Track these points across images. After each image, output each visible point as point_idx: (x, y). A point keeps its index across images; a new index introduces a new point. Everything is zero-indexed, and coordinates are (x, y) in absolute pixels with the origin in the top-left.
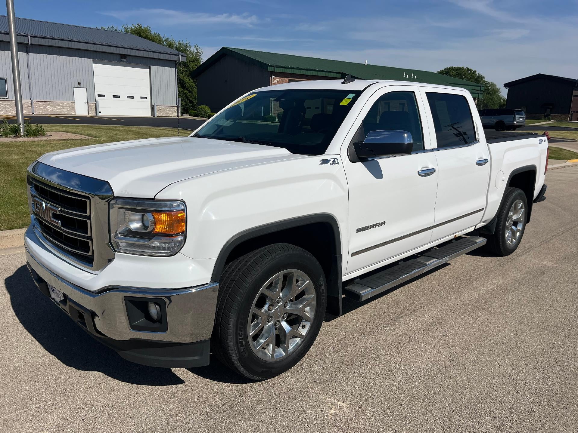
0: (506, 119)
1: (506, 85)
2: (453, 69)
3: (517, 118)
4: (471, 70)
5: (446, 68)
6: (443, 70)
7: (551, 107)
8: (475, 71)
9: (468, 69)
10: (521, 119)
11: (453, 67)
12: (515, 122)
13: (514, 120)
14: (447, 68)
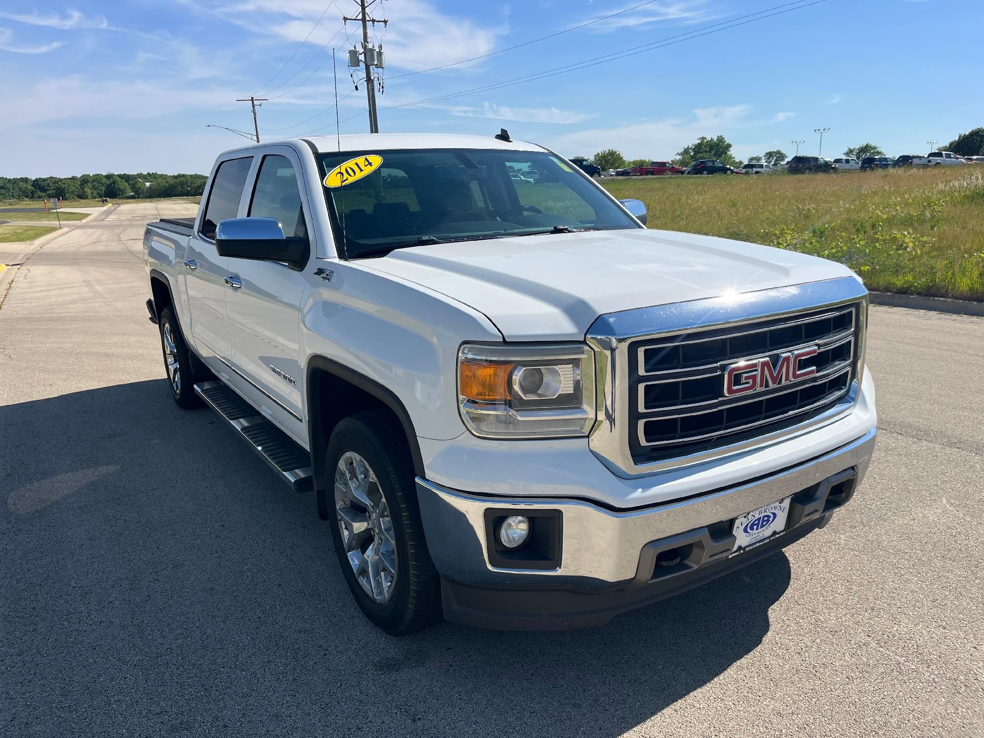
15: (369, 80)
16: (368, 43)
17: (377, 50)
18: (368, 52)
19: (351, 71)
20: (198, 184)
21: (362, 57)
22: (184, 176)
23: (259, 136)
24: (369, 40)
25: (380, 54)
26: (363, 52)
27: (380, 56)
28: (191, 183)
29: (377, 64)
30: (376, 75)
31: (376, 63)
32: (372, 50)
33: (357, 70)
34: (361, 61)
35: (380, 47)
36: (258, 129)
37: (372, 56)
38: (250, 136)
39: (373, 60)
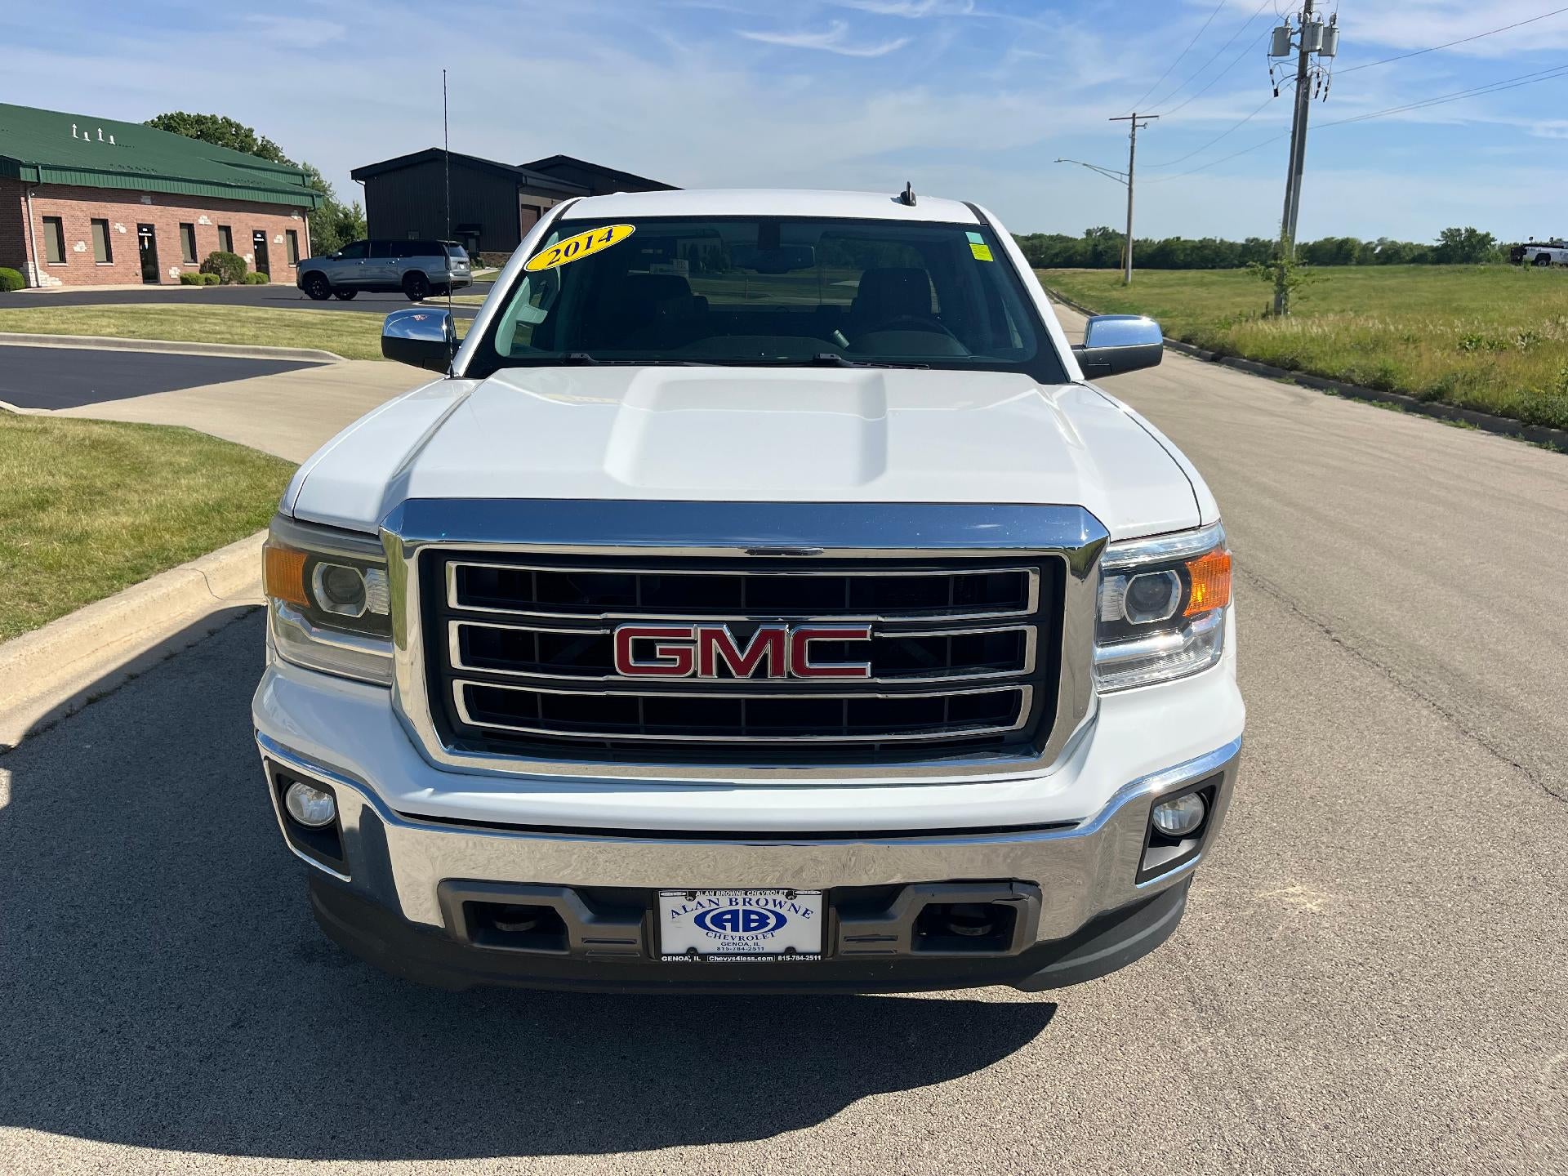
0: (429, 266)
1: (357, 174)
2: (184, 120)
3: (453, 265)
4: (238, 127)
5: (163, 115)
6: (152, 121)
7: (477, 233)
8: (251, 131)
9: (226, 121)
10: (462, 266)
11: (181, 113)
12: (451, 275)
13: (448, 268)
14: (166, 115)
15: (1303, 77)
16: (1311, 13)
17: (1327, 25)
18: (1308, 29)
19: (1272, 64)
20: (1057, 251)
21: (1296, 39)
22: (1041, 236)
23: (1134, 177)
24: (1314, 8)
25: (1330, 31)
26: (1300, 31)
27: (1331, 35)
28: (1047, 248)
29: (1320, 50)
30: (1315, 69)
31: (1318, 48)
32: (1316, 26)
33: (1282, 62)
34: (1294, 44)
35: (1333, 19)
36: (1134, 165)
37: (1314, 35)
38: (1118, 176)
39: (1314, 42)
